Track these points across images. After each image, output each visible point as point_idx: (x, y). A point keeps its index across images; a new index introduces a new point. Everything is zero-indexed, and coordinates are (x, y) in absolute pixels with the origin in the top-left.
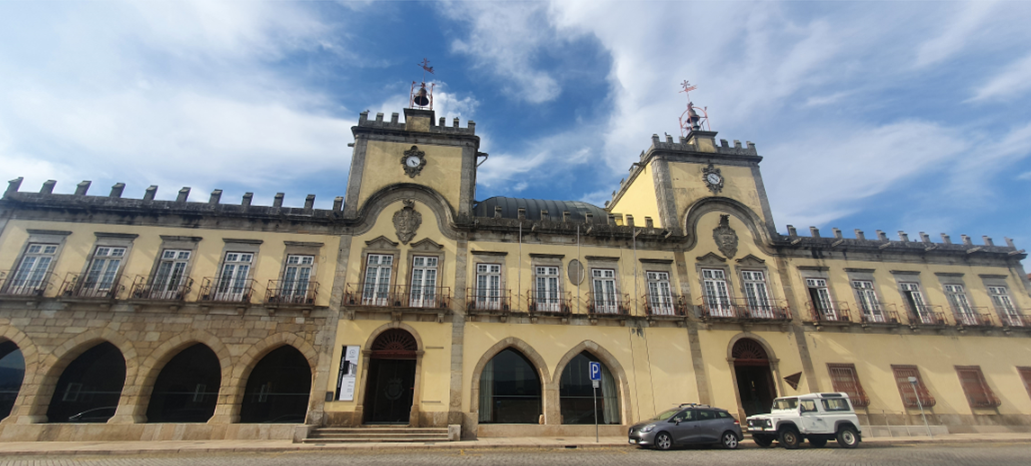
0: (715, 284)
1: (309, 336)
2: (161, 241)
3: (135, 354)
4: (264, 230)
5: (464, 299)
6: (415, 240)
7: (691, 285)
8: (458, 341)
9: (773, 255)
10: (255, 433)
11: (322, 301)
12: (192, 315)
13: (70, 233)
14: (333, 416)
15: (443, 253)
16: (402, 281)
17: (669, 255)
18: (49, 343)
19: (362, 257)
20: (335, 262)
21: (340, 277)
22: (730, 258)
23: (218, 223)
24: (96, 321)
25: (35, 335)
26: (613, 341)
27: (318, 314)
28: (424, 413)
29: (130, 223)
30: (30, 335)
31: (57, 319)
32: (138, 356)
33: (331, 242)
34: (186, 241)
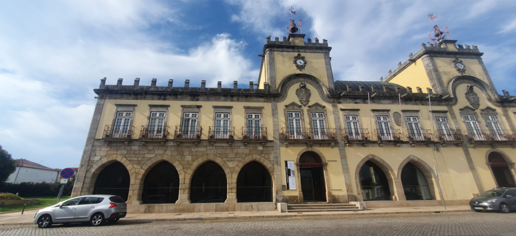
0: (471, 123)
1: (267, 156)
2: (181, 108)
3: (182, 168)
4: (232, 101)
5: (341, 134)
6: (310, 104)
7: (459, 123)
8: (343, 157)
9: (499, 107)
10: (251, 208)
11: (270, 138)
12: (205, 147)
13: (136, 105)
14: (288, 198)
15: (326, 110)
16: (308, 126)
17: (444, 108)
18: (139, 163)
19: (285, 114)
20: (272, 117)
21: (276, 125)
22: (477, 109)
23: (208, 98)
24: (159, 151)
25: (131, 159)
26: (425, 156)
27: (269, 144)
28: (335, 196)
29: (164, 99)
30: (128, 159)
31: (140, 150)
32: (183, 168)
33: (267, 106)
34: (194, 108)
